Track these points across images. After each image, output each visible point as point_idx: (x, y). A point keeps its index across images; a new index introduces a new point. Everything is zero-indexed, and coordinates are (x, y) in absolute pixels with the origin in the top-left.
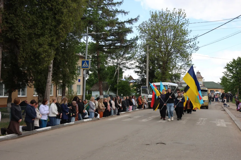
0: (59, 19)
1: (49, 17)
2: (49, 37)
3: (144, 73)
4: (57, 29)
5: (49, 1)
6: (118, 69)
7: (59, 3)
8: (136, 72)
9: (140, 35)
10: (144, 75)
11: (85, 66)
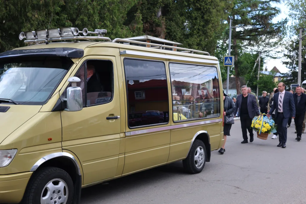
0: (208, 19)
1: (198, 17)
2: (197, 37)
3: (295, 64)
4: (205, 29)
5: (198, 2)
6: (259, 59)
7: (208, 2)
8: (284, 63)
9: (290, 12)
10: (295, 68)
11: (228, 63)
